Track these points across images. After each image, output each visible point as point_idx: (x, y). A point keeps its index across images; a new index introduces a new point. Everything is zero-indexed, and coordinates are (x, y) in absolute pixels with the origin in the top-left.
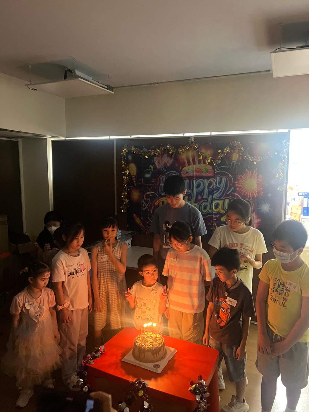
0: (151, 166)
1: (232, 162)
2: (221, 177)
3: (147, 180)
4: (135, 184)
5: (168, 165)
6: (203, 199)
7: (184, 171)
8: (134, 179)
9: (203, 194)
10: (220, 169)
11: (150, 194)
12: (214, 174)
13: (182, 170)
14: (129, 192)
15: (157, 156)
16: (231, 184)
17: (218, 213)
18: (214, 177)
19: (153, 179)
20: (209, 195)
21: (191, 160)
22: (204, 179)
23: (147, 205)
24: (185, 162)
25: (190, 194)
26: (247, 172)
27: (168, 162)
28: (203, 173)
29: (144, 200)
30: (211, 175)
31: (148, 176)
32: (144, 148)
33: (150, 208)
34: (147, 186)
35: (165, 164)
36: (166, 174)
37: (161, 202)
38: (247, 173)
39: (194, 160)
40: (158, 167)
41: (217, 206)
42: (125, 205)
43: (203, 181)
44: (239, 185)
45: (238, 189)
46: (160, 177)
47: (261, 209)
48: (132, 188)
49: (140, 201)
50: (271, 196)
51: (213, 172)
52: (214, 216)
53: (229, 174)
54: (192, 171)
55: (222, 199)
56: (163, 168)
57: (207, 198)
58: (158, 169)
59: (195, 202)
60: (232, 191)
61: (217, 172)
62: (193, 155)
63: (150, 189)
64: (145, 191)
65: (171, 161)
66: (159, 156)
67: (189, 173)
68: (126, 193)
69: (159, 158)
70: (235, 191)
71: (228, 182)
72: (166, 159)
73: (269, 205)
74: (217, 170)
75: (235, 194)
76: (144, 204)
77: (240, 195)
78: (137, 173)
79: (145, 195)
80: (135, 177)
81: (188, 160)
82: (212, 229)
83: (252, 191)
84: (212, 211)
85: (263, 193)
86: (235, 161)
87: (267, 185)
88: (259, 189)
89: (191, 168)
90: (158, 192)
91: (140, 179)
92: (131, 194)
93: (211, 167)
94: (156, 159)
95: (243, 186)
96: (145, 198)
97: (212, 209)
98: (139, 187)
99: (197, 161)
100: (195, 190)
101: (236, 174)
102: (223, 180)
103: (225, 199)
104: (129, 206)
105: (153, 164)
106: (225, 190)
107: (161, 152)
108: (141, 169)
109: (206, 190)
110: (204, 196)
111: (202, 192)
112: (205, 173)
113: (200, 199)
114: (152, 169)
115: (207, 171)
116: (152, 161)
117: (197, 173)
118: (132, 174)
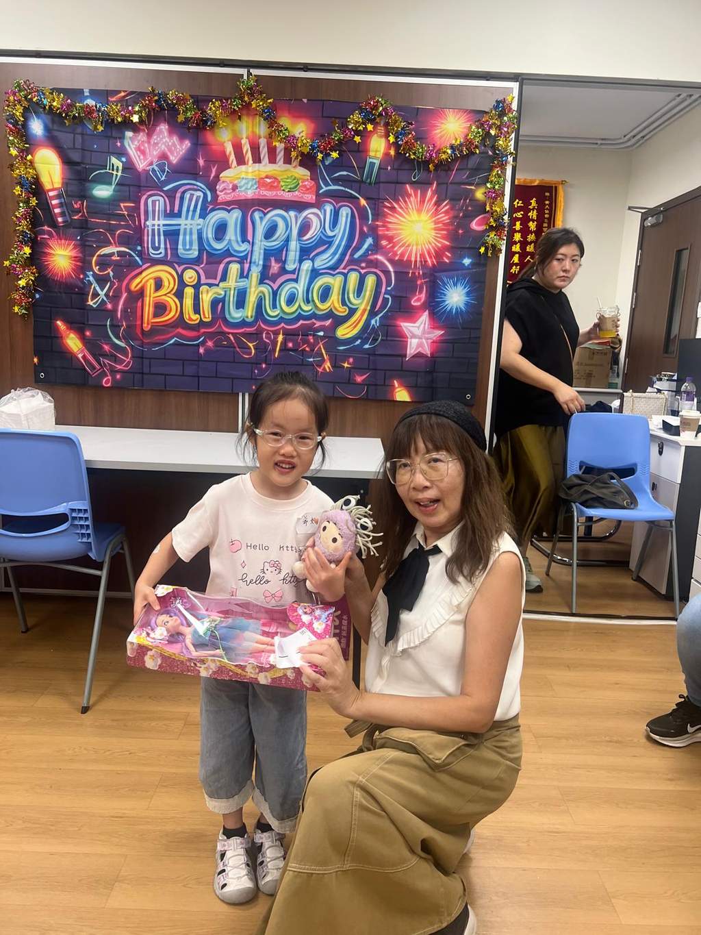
0: (114, 160)
1: (369, 160)
2: (337, 207)
3: (106, 209)
4: (60, 220)
5: (174, 159)
6: (283, 271)
7: (223, 182)
8: (54, 202)
9: (283, 259)
10: (336, 181)
11: (113, 254)
12: (318, 195)
13: (217, 178)
14: (39, 248)
15: (135, 128)
16: (365, 229)
17: (330, 314)
18: (318, 204)
19: (122, 205)
20: (301, 261)
21: (246, 148)
22: (287, 211)
23: (102, 290)
24: (228, 153)
25: (245, 257)
27: (172, 153)
28: (283, 190)
29: (95, 275)
30: (310, 197)
31: (103, 192)
32: (87, 97)
33: (115, 298)
34: (101, 225)
35: (164, 157)
36: (165, 189)
37: (152, 282)
38: (409, 195)
39: (255, 149)
40: (141, 165)
41: (325, 293)
42: (23, 288)
43: (284, 218)
44: (388, 230)
45: (384, 243)
46: (147, 199)
47: (444, 301)
48: (49, 233)
49: (79, 278)
50: (472, 264)
51: (314, 189)
52: (318, 324)
53: (358, 198)
54: (250, 183)
55: (339, 273)
56: (156, 168)
57: (296, 269)
58: (140, 170)
59: (261, 282)
60: (367, 250)
61: (325, 189)
62: (253, 132)
63: (113, 236)
64: (94, 242)
65: (183, 149)
66: (142, 127)
67: (243, 189)
68: (27, 250)
69: (141, 134)
70: (376, 248)
71: (358, 221)
72: (164, 140)
73: (466, 290)
74: (327, 184)
75: (377, 259)
76: (93, 287)
77: (391, 261)
78: (65, 181)
79: (95, 258)
80: (59, 196)
81: (238, 148)
82: (312, 360)
83: (422, 249)
84: (310, 308)
85: (450, 255)
86: (375, 157)
87: (460, 231)
88: (440, 245)
89: (247, 172)
90: (139, 248)
91: (76, 203)
92: (45, 253)
93: (308, 173)
94: (130, 138)
95: (398, 235)
96: (96, 266)
97: (311, 303)
98: (74, 228)
99: (264, 152)
100: (260, 245)
101: (379, 199)
102: (342, 214)
103: (348, 273)
104: (37, 296)
105: (121, 153)
106: (348, 247)
107: (149, 116)
108: (79, 168)
109: (294, 245)
110: (288, 262)
111: (280, 250)
112: (289, 191)
113: (276, 272)
114: (117, 171)
115: (297, 186)
116: (119, 144)
117: (266, 190)
118: (47, 186)
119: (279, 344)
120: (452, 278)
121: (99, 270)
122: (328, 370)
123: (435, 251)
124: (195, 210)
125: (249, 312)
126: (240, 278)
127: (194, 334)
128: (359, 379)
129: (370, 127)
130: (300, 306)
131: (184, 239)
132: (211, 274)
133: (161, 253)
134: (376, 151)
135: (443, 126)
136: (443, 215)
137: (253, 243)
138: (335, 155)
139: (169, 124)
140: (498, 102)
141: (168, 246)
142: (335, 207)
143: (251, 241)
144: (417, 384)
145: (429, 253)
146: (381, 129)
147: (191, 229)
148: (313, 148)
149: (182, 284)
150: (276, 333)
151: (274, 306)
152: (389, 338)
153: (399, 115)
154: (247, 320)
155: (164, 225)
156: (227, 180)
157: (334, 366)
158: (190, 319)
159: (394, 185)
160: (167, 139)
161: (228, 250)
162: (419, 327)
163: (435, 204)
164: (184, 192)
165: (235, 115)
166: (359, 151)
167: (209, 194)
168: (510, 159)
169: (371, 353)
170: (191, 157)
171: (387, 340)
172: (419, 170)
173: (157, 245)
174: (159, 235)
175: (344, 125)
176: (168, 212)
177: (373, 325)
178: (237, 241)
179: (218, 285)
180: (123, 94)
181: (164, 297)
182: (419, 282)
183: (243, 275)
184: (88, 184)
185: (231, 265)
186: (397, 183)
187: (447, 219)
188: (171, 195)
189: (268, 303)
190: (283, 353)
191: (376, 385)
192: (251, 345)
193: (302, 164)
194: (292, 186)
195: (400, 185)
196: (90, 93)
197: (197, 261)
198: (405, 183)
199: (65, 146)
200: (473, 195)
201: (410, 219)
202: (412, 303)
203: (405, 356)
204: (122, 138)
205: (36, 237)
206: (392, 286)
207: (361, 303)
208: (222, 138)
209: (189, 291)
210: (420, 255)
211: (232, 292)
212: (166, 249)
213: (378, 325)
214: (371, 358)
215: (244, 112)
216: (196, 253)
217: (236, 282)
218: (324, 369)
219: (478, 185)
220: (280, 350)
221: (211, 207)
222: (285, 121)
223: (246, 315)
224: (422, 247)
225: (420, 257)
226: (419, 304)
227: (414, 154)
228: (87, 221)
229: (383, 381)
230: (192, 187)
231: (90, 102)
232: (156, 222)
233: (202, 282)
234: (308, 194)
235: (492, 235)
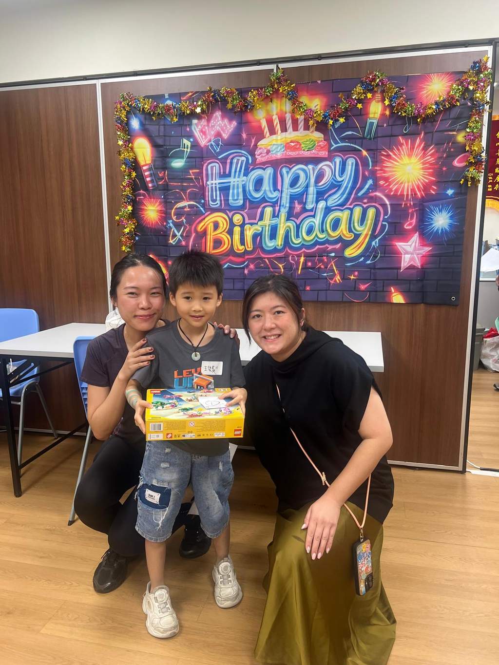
0: (185, 141)
1: (369, 121)
2: (344, 158)
3: (180, 176)
4: (150, 185)
5: (225, 136)
6: (304, 210)
7: (260, 148)
8: (147, 173)
9: (304, 201)
10: (343, 139)
11: (185, 207)
12: (329, 151)
13: (256, 146)
14: (137, 206)
15: (199, 117)
16: (367, 173)
17: (340, 240)
18: (330, 158)
19: (191, 171)
20: (317, 202)
21: (276, 121)
22: (306, 165)
23: (179, 232)
24: (263, 127)
25: (276, 202)
26: (403, 144)
27: (224, 132)
28: (304, 150)
29: (174, 223)
30: (324, 154)
31: (178, 164)
32: (167, 99)
33: (187, 237)
34: (176, 187)
35: (218, 134)
36: (219, 157)
37: (212, 225)
38: (401, 145)
39: (283, 121)
40: (203, 142)
41: (336, 224)
42: (128, 233)
43: (304, 170)
44: (384, 173)
45: (382, 182)
46: (207, 166)
47: (432, 224)
48: (144, 195)
49: (163, 225)
50: (454, 193)
51: (327, 147)
52: (330, 247)
53: (361, 151)
54: (279, 148)
55: (347, 208)
56: (213, 144)
57: (313, 208)
58: (202, 146)
59: (288, 219)
60: (368, 189)
61: (335, 146)
62: (281, 110)
63: (185, 193)
64: (173, 199)
65: (231, 128)
66: (203, 116)
67: (274, 152)
68: (130, 208)
69: (203, 120)
70: (375, 187)
71: (361, 168)
72: (218, 123)
73: (450, 214)
74: (336, 143)
75: (376, 195)
76: (172, 230)
77: (388, 196)
78: (154, 158)
79: (173, 210)
80: (149, 170)
81: (270, 122)
82: (325, 275)
83: (413, 186)
84: (325, 236)
85: (435, 188)
86: (374, 118)
87: (444, 169)
88: (427, 181)
89: (277, 140)
90: (203, 201)
91: (160, 173)
92: (141, 209)
93: (322, 136)
94: (196, 124)
95: (393, 175)
96: (174, 216)
97: (325, 232)
98: (159, 190)
99: (289, 123)
100: (287, 192)
101: (377, 150)
102: (348, 164)
103: (353, 207)
104: (137, 238)
105: (190, 135)
106: (353, 188)
107: (208, 107)
108: (162, 149)
109: (312, 190)
110: (308, 203)
111: (302, 194)
112: (308, 150)
113: (299, 211)
114: (187, 149)
115: (313, 147)
116: (188, 129)
117: (290, 151)
118: (142, 163)
119: (301, 264)
120: (437, 206)
121: (177, 219)
122: (338, 282)
123: (424, 186)
124: (240, 171)
125: (279, 242)
126: (273, 218)
127: (241, 260)
128: (363, 287)
129: (369, 95)
130: (316, 235)
131: (233, 193)
132: (252, 217)
133: (217, 204)
134: (375, 113)
135: (429, 87)
136: (430, 157)
137: (282, 191)
138: (342, 120)
139: (222, 112)
140: (475, 63)
141: (222, 198)
142: (343, 159)
143: (280, 190)
144: (410, 289)
145: (418, 187)
146: (378, 96)
147: (238, 185)
148: (325, 117)
149: (232, 225)
150: (299, 256)
151: (298, 236)
152: (386, 255)
153: (393, 83)
154: (278, 247)
155: (219, 183)
156: (262, 147)
157: (343, 278)
158: (238, 249)
159: (389, 138)
160: (220, 122)
161: (264, 197)
162: (410, 246)
163: (423, 149)
164: (232, 159)
165: (268, 99)
166: (361, 115)
167: (250, 158)
168: (487, 107)
169: (373, 267)
170: (237, 133)
171: (384, 257)
172: (409, 124)
173: (214, 198)
174: (216, 191)
175: (349, 97)
176: (222, 174)
177: (374, 245)
178: (270, 191)
179: (257, 224)
180: (190, 94)
181: (219, 235)
182: (410, 211)
183: (275, 215)
184: (168, 160)
185: (266, 209)
186: (392, 136)
187: (433, 160)
188: (223, 162)
189: (293, 234)
190: (304, 271)
191: (376, 291)
192: (281, 266)
193: (317, 129)
194: (310, 147)
195: (394, 137)
196: (169, 96)
197: (242, 207)
198: (397, 136)
199: (153, 135)
200: (455, 139)
201: (402, 163)
202: (405, 227)
203: (400, 268)
204: (190, 125)
205: (136, 198)
206: (388, 215)
207: (364, 229)
208: (260, 116)
209: (237, 230)
210: (411, 189)
211: (267, 228)
212: (221, 200)
213: (377, 245)
214: (372, 271)
215: (275, 96)
216: (241, 202)
217: (270, 220)
218: (335, 281)
219: (459, 131)
220: (302, 269)
221: (252, 167)
222: (304, 99)
223: (277, 244)
224: (412, 184)
225: (411, 191)
226: (411, 227)
227: (405, 112)
228: (167, 185)
229: (382, 288)
230: (238, 154)
231: (169, 102)
232: (214, 182)
233: (246, 222)
234: (322, 151)
235: (471, 169)
